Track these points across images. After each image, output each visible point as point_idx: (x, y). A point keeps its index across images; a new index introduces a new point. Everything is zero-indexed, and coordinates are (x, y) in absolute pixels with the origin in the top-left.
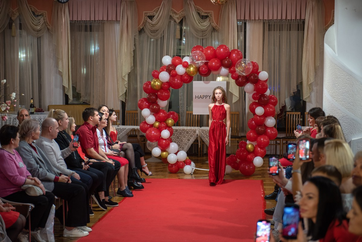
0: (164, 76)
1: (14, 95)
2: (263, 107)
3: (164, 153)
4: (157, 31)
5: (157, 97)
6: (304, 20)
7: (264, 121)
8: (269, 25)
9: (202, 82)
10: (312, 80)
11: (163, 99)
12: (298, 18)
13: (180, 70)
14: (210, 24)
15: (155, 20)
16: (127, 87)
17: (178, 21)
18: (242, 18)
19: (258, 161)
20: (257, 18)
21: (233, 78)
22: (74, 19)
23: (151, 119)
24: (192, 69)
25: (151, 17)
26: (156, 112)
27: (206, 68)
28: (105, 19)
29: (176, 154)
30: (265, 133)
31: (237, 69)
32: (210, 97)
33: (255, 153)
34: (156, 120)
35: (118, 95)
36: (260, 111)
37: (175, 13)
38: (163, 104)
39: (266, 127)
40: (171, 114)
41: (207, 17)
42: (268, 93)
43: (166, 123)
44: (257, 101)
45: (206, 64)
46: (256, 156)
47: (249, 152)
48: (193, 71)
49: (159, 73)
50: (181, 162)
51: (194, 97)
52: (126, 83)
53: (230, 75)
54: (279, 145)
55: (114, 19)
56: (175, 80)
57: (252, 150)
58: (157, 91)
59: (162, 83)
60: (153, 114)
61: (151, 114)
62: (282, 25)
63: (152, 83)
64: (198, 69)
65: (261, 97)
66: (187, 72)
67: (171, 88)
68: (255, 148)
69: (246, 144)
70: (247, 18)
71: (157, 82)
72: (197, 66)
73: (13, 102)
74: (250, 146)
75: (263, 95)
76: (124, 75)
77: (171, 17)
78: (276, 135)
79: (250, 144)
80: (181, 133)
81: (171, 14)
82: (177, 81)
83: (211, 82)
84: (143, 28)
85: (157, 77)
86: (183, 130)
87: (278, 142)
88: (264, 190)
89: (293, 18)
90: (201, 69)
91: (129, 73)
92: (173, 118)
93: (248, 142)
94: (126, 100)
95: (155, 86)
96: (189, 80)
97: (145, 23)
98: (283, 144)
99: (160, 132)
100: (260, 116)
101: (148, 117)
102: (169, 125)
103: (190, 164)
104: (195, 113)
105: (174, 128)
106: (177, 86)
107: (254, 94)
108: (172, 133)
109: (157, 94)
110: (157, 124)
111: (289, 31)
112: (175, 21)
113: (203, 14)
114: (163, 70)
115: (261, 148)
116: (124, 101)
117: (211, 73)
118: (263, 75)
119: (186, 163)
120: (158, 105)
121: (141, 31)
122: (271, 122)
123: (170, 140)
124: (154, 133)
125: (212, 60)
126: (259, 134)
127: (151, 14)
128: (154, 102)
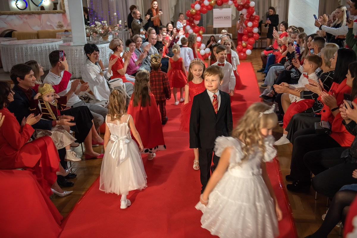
0: (198, 7)
1: (120, 21)
2: (252, 22)
5: (194, 19)
7: (252, 30)
9: (218, 9)
10: (277, 5)
11: (197, 20)
13: (206, 3)
16: (174, 13)
19: (249, 52)
21: (235, 6)
23: (191, 31)
24: (213, 2)
26: (193, 27)
27: (220, 1)
29: (204, 50)
30: (252, 37)
31: (237, 1)
32: (222, 17)
33: (247, 48)
34: (194, 32)
35: (170, 18)
36: (250, 24)
38: (197, 22)
39: (253, 33)
40: (201, 28)
42: (254, 14)
43: (199, 33)
44: (248, 19)
46: (247, 49)
47: (244, 47)
48: (213, 3)
49: (194, 5)
50: (207, 54)
51: (214, 18)
52: (174, 11)
53: (234, 4)
54: (258, 43)
56: (203, 9)
57: (245, 46)
58: (194, 15)
59: (197, 11)
60: (192, 29)
61: (191, 28)
63: (191, 11)
64: (216, 2)
65: (251, 16)
66: (210, 4)
67: (201, 13)
68: (247, 45)
69: (242, 43)
71: (193, 10)
72: (215, 0)
73: (120, 25)
74: (244, 44)
75: (252, 15)
76: (172, 6)
78: (259, 37)
79: (244, 43)
80: (205, 38)
82: (205, 9)
83: (223, 9)
85: (193, 8)
86: (207, 36)
87: (257, 41)
88: (253, 67)
90: (218, 2)
91: (175, 5)
92: (202, 30)
93: (243, 42)
94: (174, 21)
95: (192, 12)
96: (211, 8)
98: (260, 42)
100: (250, 27)
101: (189, 30)
102: (201, 34)
104: (214, 27)
105: (203, 35)
106: (205, 12)
107: (247, 15)
108: (202, 38)
109: (193, 17)
114: (196, 4)
115: (250, 45)
116: (173, 21)
117: (223, 4)
118: (252, 4)
120: (194, 23)
122: (256, 30)
123: (201, 42)
126: (249, 37)
128: (193, 22)
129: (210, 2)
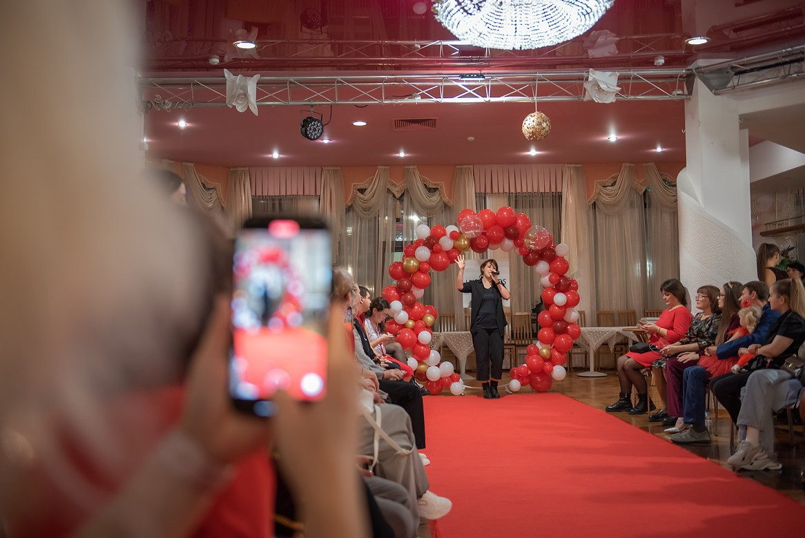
0: (423, 253)
2: (564, 294)
3: (423, 366)
4: (370, 208)
5: (411, 283)
6: (561, 192)
7: (565, 313)
8: (516, 201)
11: (419, 286)
12: (553, 190)
13: (446, 243)
14: (441, 198)
15: (367, 195)
17: (398, 196)
18: (483, 191)
20: (501, 191)
21: (521, 252)
22: (258, 195)
23: (402, 316)
24: (464, 242)
25: (362, 191)
26: (408, 306)
27: (484, 239)
28: (301, 193)
29: (438, 366)
30: (564, 331)
31: (525, 241)
33: (552, 361)
34: (409, 319)
36: (560, 298)
37: (394, 185)
39: (567, 323)
40: (428, 308)
41: (435, 190)
43: (423, 321)
44: (555, 286)
45: (484, 234)
46: (554, 364)
47: (544, 359)
48: (463, 246)
49: (415, 250)
50: (447, 378)
55: (313, 193)
56: (437, 258)
57: (547, 356)
58: (412, 273)
59: (420, 263)
60: (406, 310)
61: (403, 309)
62: (532, 200)
63: (404, 263)
64: (472, 242)
65: (560, 279)
66: (456, 245)
67: (431, 269)
68: (551, 353)
69: (537, 348)
70: (488, 190)
71: (412, 262)
72: (470, 237)
74: (545, 351)
75: (563, 277)
77: (389, 191)
79: (543, 347)
81: (389, 186)
82: (441, 258)
84: (351, 206)
85: (412, 255)
89: (547, 190)
90: (477, 241)
92: (431, 314)
95: (410, 267)
97: (354, 199)
99: (417, 335)
100: (559, 307)
101: (398, 313)
102: (429, 324)
103: (458, 380)
106: (441, 267)
107: (551, 276)
109: (411, 278)
110: (411, 323)
111: (541, 209)
112: (394, 196)
113: (431, 186)
114: (419, 246)
115: (561, 353)
119: (453, 379)
120: (413, 296)
121: (349, 209)
124: (408, 336)
125: (492, 228)
126: (557, 333)
127: (362, 187)
128: (408, 291)
129: (457, 243)
